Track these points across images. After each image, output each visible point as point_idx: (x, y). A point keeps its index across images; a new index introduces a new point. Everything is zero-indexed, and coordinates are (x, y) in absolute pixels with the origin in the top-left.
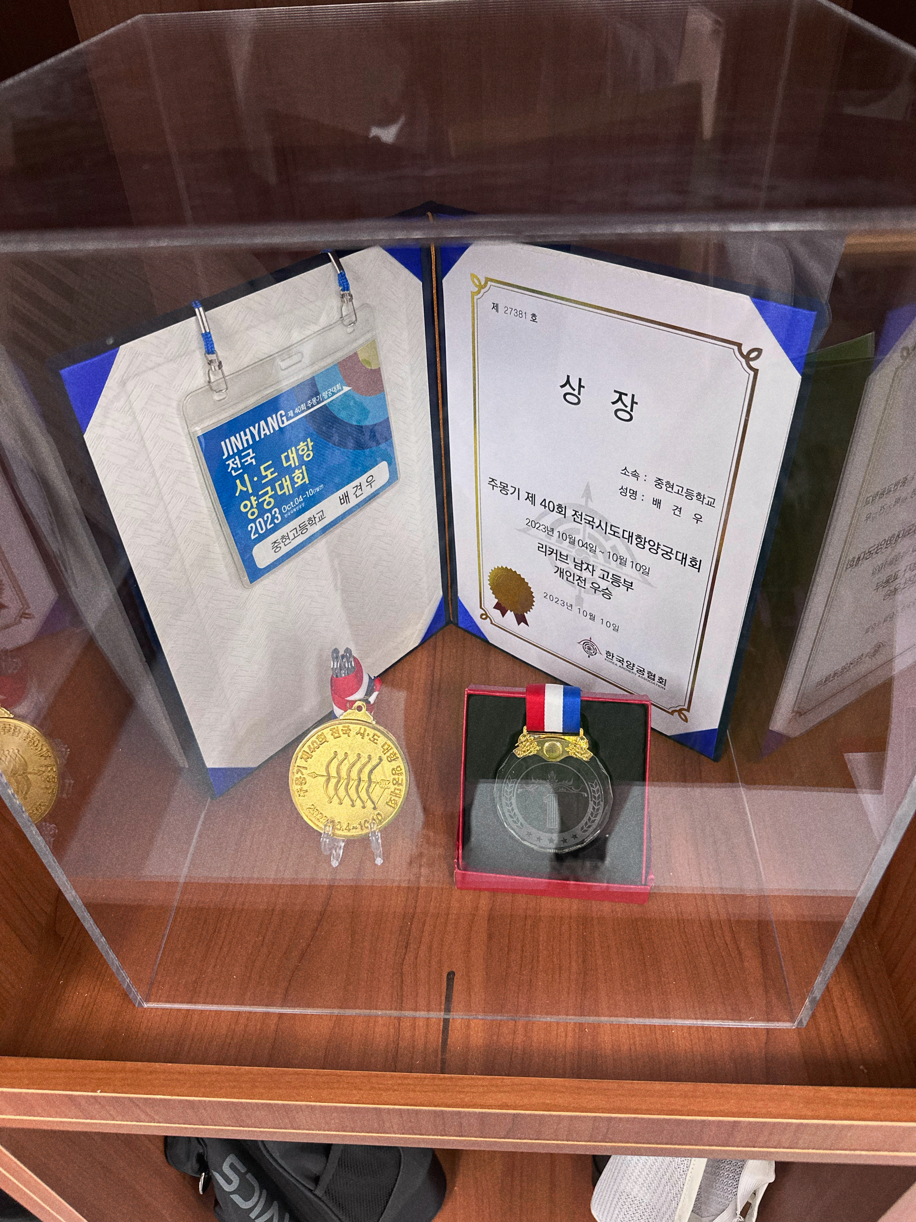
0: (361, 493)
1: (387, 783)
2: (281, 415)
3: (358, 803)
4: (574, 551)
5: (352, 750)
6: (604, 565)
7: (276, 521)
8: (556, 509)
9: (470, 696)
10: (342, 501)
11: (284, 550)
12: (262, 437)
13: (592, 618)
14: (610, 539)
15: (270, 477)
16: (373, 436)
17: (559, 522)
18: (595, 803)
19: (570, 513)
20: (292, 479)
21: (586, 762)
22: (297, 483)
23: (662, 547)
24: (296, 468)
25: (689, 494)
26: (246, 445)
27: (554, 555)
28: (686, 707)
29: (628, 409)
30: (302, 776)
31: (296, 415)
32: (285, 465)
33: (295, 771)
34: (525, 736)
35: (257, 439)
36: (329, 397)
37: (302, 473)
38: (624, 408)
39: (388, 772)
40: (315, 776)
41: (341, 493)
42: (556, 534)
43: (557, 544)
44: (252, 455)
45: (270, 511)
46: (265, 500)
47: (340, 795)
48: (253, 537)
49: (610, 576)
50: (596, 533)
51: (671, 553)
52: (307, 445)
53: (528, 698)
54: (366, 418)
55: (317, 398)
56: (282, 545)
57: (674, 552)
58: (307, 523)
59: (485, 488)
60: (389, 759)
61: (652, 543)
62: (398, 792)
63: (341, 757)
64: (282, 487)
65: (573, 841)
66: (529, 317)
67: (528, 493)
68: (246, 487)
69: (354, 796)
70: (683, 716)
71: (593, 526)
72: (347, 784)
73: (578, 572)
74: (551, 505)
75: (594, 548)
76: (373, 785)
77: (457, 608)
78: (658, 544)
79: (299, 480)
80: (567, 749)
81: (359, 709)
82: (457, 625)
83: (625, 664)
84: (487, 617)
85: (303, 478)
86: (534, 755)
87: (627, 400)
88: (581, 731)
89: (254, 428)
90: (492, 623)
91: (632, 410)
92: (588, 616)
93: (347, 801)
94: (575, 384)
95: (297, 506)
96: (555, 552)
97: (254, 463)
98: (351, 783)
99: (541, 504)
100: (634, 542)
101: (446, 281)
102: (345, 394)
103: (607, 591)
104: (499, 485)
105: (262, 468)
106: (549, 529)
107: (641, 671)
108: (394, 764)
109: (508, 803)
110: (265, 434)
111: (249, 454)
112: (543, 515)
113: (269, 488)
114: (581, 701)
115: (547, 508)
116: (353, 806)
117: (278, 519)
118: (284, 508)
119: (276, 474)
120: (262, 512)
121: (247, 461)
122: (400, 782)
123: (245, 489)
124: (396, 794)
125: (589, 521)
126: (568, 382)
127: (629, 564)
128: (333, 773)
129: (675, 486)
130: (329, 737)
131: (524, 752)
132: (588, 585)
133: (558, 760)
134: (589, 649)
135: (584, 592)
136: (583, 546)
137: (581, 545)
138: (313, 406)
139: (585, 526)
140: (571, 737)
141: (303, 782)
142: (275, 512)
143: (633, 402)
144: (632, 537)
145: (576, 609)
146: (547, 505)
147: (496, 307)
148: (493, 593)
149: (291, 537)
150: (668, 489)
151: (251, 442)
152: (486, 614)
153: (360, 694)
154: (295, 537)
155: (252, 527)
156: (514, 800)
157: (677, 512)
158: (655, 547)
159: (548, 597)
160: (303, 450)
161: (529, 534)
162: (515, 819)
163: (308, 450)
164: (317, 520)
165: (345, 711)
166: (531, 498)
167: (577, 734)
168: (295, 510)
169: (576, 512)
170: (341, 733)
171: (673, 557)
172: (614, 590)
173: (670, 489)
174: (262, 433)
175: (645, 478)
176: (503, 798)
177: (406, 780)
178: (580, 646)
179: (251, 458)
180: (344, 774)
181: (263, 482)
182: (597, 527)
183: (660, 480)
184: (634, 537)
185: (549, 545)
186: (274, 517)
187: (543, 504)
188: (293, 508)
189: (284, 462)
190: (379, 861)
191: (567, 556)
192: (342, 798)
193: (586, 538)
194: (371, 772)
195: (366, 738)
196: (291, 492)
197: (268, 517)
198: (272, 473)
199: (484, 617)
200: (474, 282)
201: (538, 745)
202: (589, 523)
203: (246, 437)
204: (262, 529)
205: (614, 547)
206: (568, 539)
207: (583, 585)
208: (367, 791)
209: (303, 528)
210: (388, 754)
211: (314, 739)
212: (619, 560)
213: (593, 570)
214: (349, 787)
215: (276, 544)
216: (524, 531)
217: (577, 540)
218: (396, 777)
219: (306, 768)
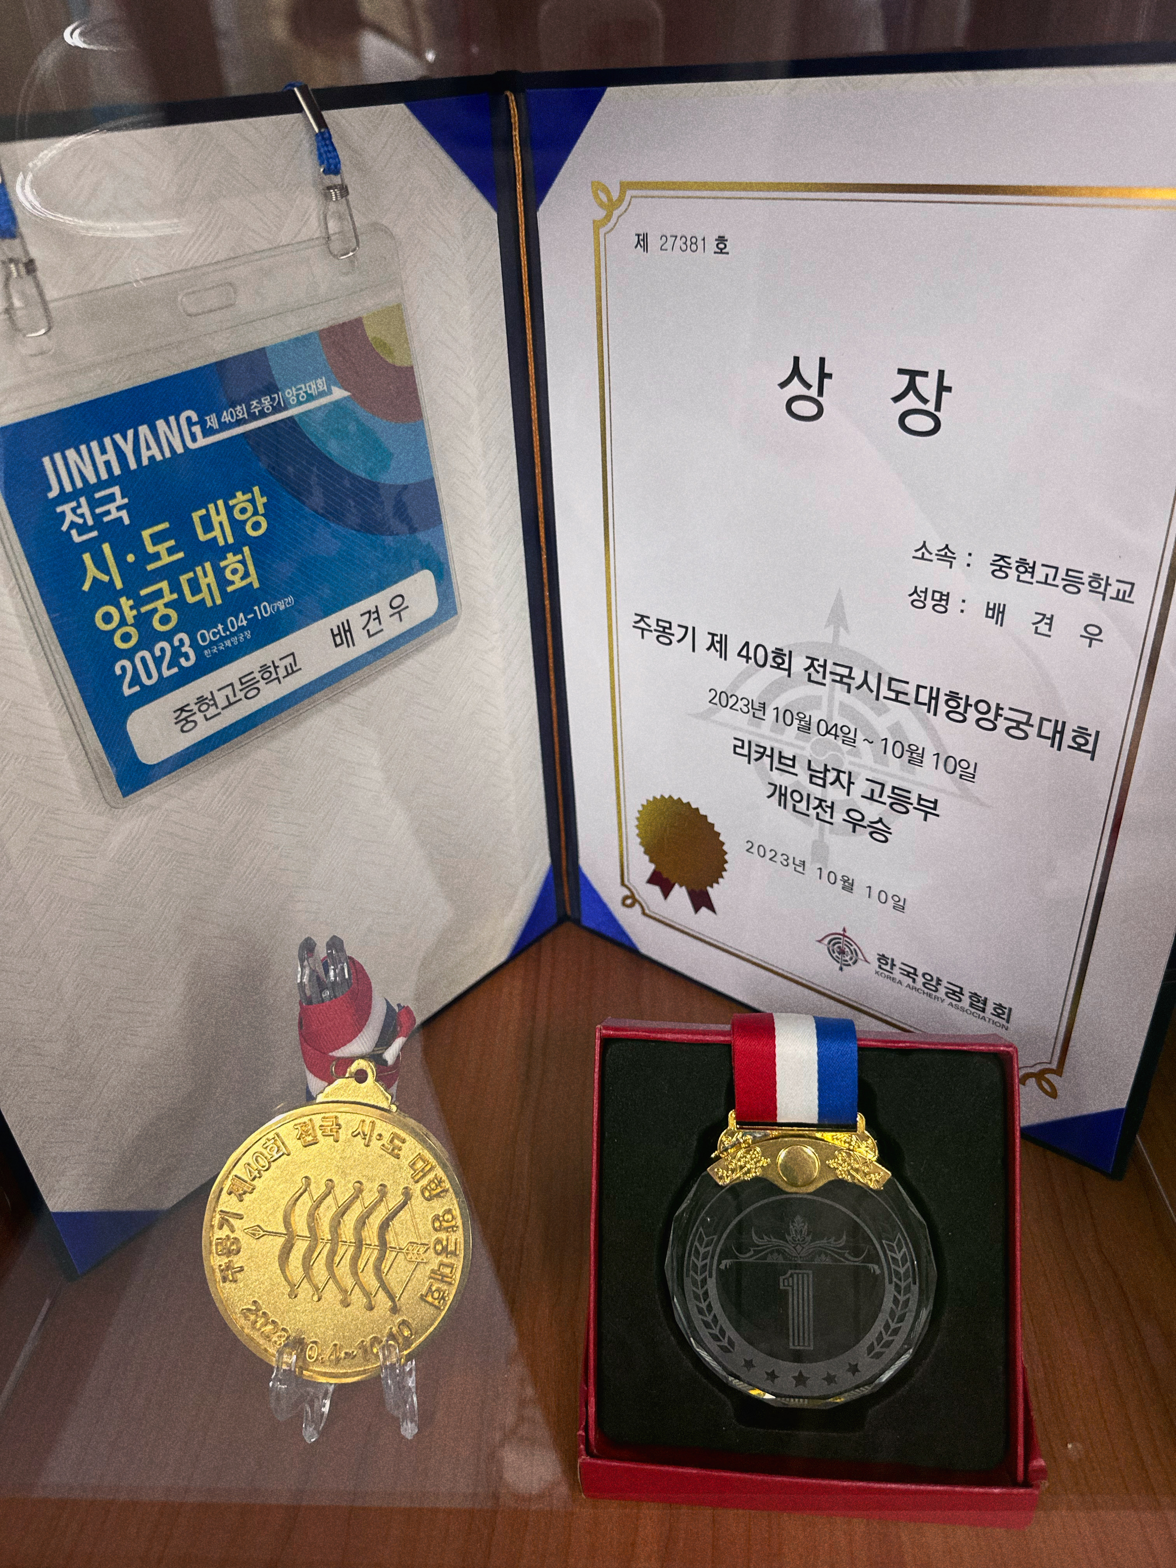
0: (379, 628)
1: (422, 1250)
2: (189, 419)
3: (357, 1297)
4: (808, 746)
5: (344, 1174)
6: (874, 770)
7: (182, 661)
8: (770, 661)
9: (606, 1042)
10: (338, 640)
11: (204, 730)
12: (145, 462)
13: (848, 885)
14: (887, 710)
15: (166, 559)
16: (401, 510)
17: (776, 688)
18: (898, 1288)
19: (799, 663)
20: (219, 573)
21: (876, 1192)
22: (233, 583)
23: (1006, 713)
24: (228, 548)
25: (1072, 581)
26: (104, 476)
27: (766, 760)
28: (1054, 1066)
29: (931, 407)
30: (232, 1236)
31: (224, 427)
32: (202, 537)
33: (216, 1222)
34: (732, 1134)
35: (133, 465)
36: (300, 403)
37: (243, 562)
38: (920, 406)
39: (425, 1227)
40: (258, 1232)
41: (334, 620)
42: (771, 714)
43: (773, 735)
44: (120, 501)
45: (168, 637)
46: (155, 610)
47: (316, 1280)
48: (127, 692)
49: (888, 791)
50: (858, 702)
51: (1027, 723)
52: (252, 501)
53: (740, 1044)
54: (385, 468)
55: (273, 399)
56: (199, 717)
57: (1035, 721)
58: (258, 676)
59: (627, 636)
60: (427, 1194)
61: (983, 707)
62: (447, 1271)
63: (317, 1190)
64: (195, 588)
65: (851, 1380)
66: (712, 245)
67: (713, 635)
68: (107, 571)
69: (349, 1282)
70: (1046, 1086)
71: (849, 685)
72: (333, 1253)
73: (817, 792)
74: (761, 652)
75: (852, 735)
76: (390, 1256)
77: (578, 890)
78: (998, 708)
79: (236, 578)
80: (832, 1163)
81: (361, 1077)
82: (577, 922)
83: (920, 980)
84: (635, 901)
85: (246, 575)
86: (756, 1179)
87: (927, 386)
88: (861, 1120)
89: (125, 438)
90: (644, 913)
91: (938, 407)
92: (840, 883)
93: (331, 1293)
94: (811, 373)
95: (233, 634)
96: (768, 752)
97: (127, 521)
98: (341, 1251)
99: (739, 654)
100: (943, 709)
101: (543, 214)
102: (336, 404)
103: (879, 826)
104: (654, 626)
105: (146, 534)
106: (756, 706)
107: (954, 992)
108: (438, 1207)
109: (700, 1292)
110: (152, 458)
111: (111, 498)
112: (743, 677)
113: (164, 585)
114: (861, 1049)
115: (752, 661)
116: (346, 1304)
117: (187, 659)
118: (203, 636)
119: (181, 555)
120: (148, 638)
121: (108, 513)
122: (451, 1248)
123: (106, 578)
124: (443, 1276)
125: (842, 676)
126: (796, 372)
127: (929, 760)
128: (300, 1225)
129: (1038, 567)
130: (293, 1145)
131: (733, 1171)
132: (840, 816)
133: (811, 1189)
134: (842, 952)
135: (831, 832)
136: (828, 732)
137: (823, 731)
138: (263, 414)
139: (832, 690)
140: (839, 1135)
141: (232, 1249)
142: (181, 641)
143: (942, 388)
144: (937, 698)
145: (812, 869)
146: (751, 654)
147: (642, 241)
148: (646, 853)
149: (222, 702)
150: (1022, 577)
151: (117, 471)
152: (632, 896)
153: (362, 1043)
154: (230, 704)
155: (123, 668)
156: (712, 1285)
157: (1043, 628)
158: (991, 716)
159: (754, 850)
160: (243, 511)
161: (713, 722)
162: (716, 1331)
163: (256, 513)
164: (282, 672)
165: (330, 1083)
166: (719, 644)
167: (851, 1127)
168: (228, 643)
169: (813, 659)
170: (319, 1133)
171: (1033, 732)
172: (898, 823)
173: (1026, 577)
174: (145, 455)
175: (969, 560)
176: (687, 1282)
177: (466, 1242)
178: (823, 948)
179: (119, 509)
180: (325, 1232)
181: (150, 567)
182: (858, 688)
183: (1002, 558)
184: (942, 698)
185: (755, 740)
186: (177, 653)
187: (744, 653)
188: (222, 639)
189: (199, 530)
190: (409, 1430)
191: (794, 759)
192: (321, 1286)
193: (836, 713)
194: (384, 1226)
195: (376, 1144)
196: (219, 602)
197: (163, 650)
198: (171, 551)
199: (629, 902)
200: (596, 196)
201: (764, 1155)
202: (841, 682)
203: (105, 457)
204: (149, 676)
205: (896, 727)
206: (796, 722)
207: (827, 817)
208: (378, 1269)
209: (248, 684)
210: (424, 1182)
211: (257, 1147)
212: (907, 755)
213: (850, 783)
214: (337, 1259)
215: (184, 715)
216: (704, 716)
217: (814, 721)
218: (443, 1235)
219: (240, 1217)
